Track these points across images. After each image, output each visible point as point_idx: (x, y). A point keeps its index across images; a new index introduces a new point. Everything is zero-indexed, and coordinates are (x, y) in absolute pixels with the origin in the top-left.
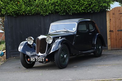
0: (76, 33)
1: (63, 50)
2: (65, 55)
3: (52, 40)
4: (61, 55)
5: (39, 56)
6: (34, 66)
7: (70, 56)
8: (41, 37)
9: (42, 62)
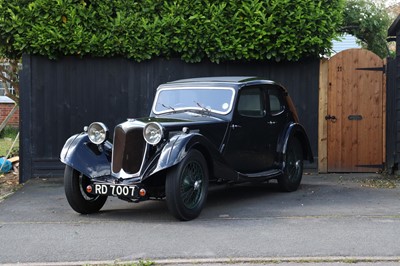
0: (230, 118)
1: (190, 165)
2: (197, 180)
3: (160, 136)
4: (186, 181)
5: (121, 180)
6: (102, 209)
7: (211, 183)
8: (128, 125)
9: (128, 198)
